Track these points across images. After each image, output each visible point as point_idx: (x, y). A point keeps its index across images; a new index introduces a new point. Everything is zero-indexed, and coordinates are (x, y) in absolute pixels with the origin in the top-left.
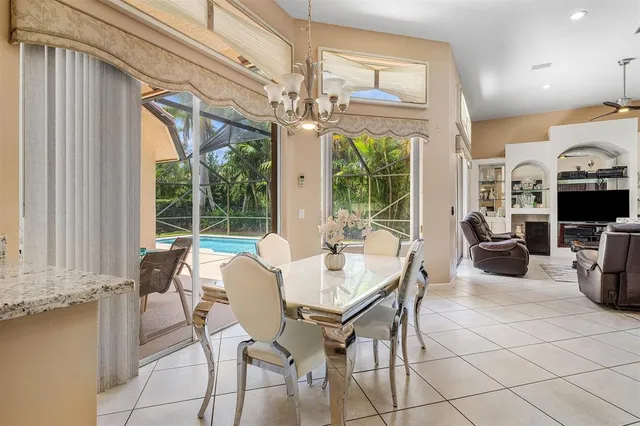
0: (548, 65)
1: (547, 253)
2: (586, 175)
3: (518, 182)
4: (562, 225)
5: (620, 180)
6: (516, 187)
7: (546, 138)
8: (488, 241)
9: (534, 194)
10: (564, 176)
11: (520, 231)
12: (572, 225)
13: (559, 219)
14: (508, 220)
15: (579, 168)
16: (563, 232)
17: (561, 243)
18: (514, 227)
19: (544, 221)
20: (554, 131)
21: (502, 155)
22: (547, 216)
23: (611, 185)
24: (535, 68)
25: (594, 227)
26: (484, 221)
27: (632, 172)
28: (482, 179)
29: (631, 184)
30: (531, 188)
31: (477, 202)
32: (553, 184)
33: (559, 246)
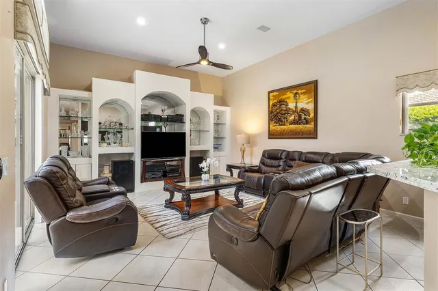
1: (132, 190)
2: (161, 119)
4: (145, 162)
7: (130, 80)
11: (107, 174)
12: (151, 161)
13: (142, 158)
14: (95, 160)
16: (145, 169)
17: (144, 180)
18: (101, 167)
20: (139, 75)
21: (89, 89)
22: (131, 154)
25: (164, 162)
26: (70, 168)
27: (187, 118)
28: (63, 113)
29: (187, 128)
30: (118, 126)
31: (57, 141)
32: (138, 124)
33: (142, 182)
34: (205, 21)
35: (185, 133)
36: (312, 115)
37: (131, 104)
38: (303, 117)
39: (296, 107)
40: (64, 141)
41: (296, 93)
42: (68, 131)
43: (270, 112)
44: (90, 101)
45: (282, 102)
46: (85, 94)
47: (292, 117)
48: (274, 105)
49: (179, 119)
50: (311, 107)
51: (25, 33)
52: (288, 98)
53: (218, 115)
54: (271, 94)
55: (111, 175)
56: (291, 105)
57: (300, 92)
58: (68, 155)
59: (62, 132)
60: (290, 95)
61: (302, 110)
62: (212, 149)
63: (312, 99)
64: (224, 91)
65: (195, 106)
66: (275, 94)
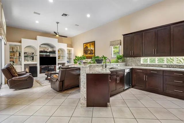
0: (39, 14)
1: (37, 76)
2: (47, 52)
3: (26, 53)
4: (41, 67)
5: (54, 54)
6: (26, 54)
7: (36, 39)
8: (17, 76)
9: (32, 57)
10: (41, 52)
11: (27, 70)
12: (43, 67)
13: (40, 65)
14: (23, 66)
15: (44, 50)
16: (41, 69)
17: (41, 72)
18: (25, 68)
19: (35, 66)
20: (38, 37)
21: (20, 42)
22: (36, 64)
23: (51, 55)
24: (35, 13)
25: (49, 67)
26: (14, 68)
27: (57, 52)
28: (11, 50)
29: (57, 55)
30: (31, 55)
31: (9, 60)
32: (38, 54)
33: (40, 73)
34: (58, 23)
35: (56, 57)
36: (94, 52)
37: (36, 47)
38: (92, 52)
39: (90, 49)
40: (12, 60)
41: (90, 45)
42: (13, 56)
43: (84, 50)
44: (21, 46)
45: (87, 47)
46: (19, 44)
47: (89, 52)
48: (85, 48)
49: (54, 52)
50: (93, 49)
51: (1, 34)
52: (88, 46)
53: (69, 51)
54: (84, 44)
55: (29, 71)
56: (89, 48)
57: (91, 44)
58: (13, 64)
59: (11, 57)
60: (89, 45)
61: (92, 50)
62: (66, 62)
63: (94, 47)
64: (72, 43)
65: (60, 48)
66: (85, 44)
